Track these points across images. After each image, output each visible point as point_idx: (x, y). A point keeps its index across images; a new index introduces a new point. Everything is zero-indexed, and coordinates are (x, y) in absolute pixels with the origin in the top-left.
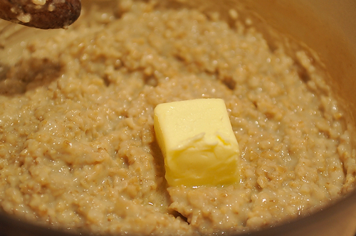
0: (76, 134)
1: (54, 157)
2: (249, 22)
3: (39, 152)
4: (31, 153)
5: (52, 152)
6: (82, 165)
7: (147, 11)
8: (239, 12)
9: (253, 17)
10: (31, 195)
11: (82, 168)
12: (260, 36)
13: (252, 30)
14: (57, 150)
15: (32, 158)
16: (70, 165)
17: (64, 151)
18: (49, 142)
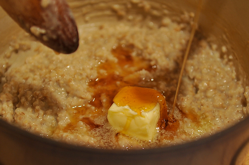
0: (83, 79)
1: (61, 85)
2: (231, 57)
3: (54, 79)
4: (50, 77)
5: (62, 82)
6: (74, 96)
7: (177, 30)
8: (227, 49)
9: (234, 55)
10: (36, 99)
11: (73, 97)
12: (234, 68)
13: (231, 63)
14: (64, 82)
15: (48, 80)
16: (68, 93)
17: (67, 84)
18: (63, 76)
